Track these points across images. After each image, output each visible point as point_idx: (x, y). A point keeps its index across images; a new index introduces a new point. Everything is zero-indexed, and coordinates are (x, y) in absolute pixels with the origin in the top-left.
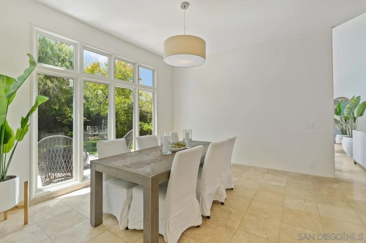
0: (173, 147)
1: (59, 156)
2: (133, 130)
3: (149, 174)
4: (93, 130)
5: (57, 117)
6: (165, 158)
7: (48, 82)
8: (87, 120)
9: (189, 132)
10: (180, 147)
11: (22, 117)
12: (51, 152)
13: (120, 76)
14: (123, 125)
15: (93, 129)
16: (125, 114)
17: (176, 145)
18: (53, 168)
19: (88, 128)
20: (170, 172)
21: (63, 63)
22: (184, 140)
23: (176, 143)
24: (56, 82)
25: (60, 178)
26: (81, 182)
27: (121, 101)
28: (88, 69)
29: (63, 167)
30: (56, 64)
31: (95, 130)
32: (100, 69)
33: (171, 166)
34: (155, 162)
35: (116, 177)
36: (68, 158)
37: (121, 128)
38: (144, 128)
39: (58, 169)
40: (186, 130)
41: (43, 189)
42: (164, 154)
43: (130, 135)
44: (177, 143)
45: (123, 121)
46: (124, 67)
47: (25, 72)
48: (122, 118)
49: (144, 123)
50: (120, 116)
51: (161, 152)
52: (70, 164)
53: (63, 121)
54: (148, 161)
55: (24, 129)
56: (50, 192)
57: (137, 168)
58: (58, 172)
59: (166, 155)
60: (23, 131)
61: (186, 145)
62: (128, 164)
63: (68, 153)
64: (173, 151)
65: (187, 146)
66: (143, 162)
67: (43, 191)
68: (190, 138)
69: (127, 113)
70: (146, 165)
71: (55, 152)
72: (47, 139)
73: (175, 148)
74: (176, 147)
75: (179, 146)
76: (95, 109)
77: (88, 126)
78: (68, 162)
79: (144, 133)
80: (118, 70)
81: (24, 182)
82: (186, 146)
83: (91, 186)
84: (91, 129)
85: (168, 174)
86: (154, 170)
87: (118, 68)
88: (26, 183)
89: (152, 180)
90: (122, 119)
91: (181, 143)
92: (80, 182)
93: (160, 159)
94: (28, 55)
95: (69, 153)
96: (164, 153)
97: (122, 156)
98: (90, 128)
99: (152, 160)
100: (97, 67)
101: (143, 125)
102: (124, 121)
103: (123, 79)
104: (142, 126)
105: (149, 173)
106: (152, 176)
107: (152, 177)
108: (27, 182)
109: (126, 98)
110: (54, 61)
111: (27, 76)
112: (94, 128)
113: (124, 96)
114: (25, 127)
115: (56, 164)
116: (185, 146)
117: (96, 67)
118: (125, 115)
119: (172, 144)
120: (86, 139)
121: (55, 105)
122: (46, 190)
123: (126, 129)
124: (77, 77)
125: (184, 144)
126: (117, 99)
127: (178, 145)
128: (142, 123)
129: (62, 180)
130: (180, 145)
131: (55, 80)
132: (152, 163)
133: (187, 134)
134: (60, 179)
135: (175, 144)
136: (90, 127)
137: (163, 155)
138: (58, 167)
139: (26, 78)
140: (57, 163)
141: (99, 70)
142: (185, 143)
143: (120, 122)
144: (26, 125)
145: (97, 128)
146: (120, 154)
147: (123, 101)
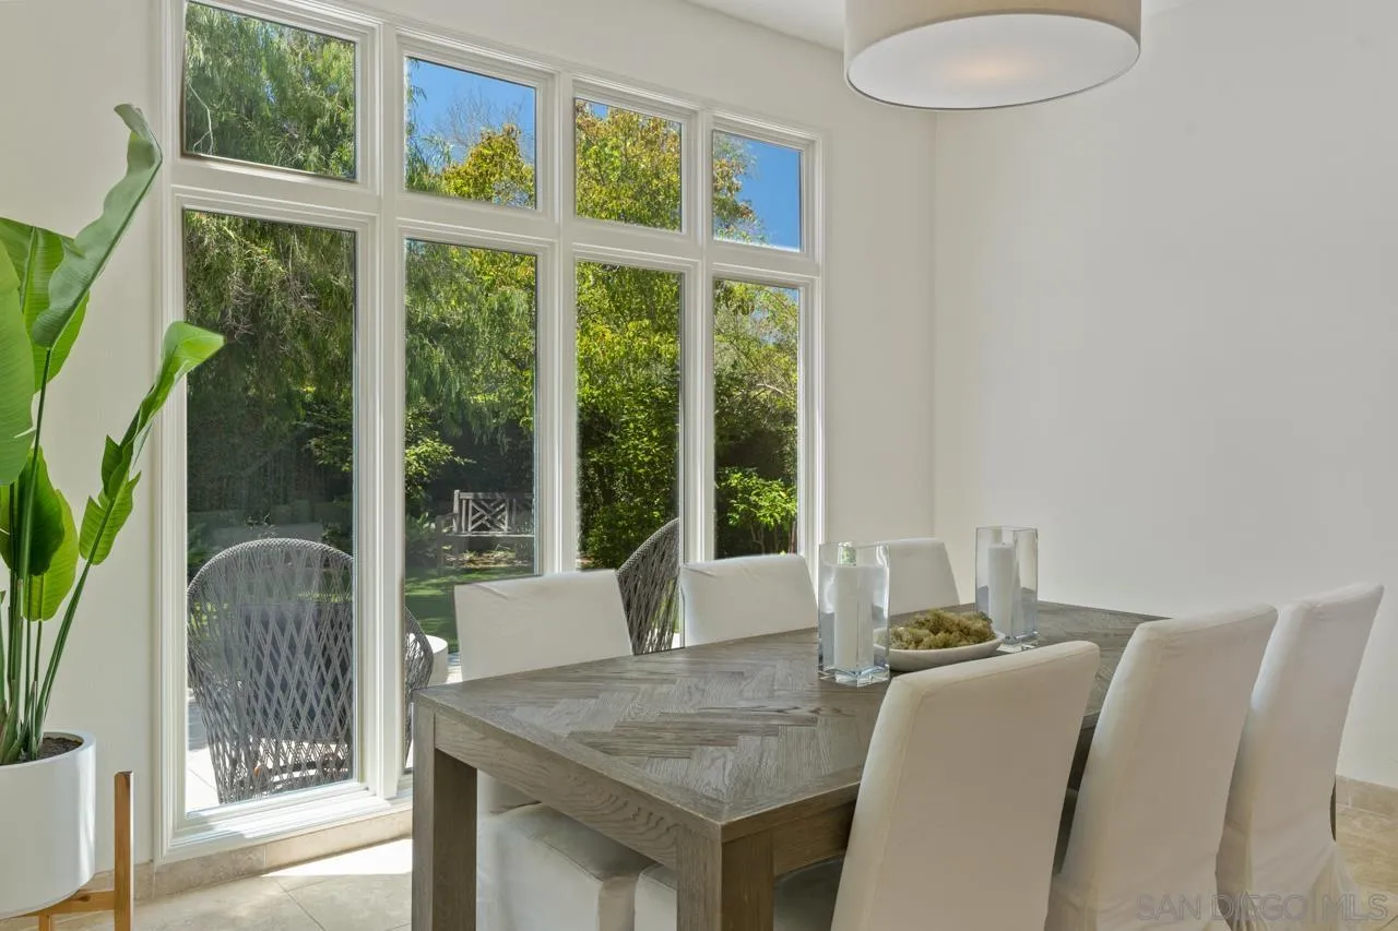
0: (899, 636)
1: (292, 647)
2: (680, 519)
3: (713, 805)
4: (482, 517)
5: (313, 442)
6: (838, 711)
7: (262, 253)
8: (457, 459)
9: (1016, 542)
10: (946, 645)
11: (108, 438)
12: (257, 626)
13: (627, 202)
14: (641, 492)
15: (482, 512)
16: (654, 427)
17: (921, 625)
18: (265, 713)
19: (461, 501)
20: (852, 804)
21: (332, 151)
22: (982, 592)
23: (922, 613)
24: (301, 254)
25: (297, 767)
26: (388, 799)
27: (630, 347)
28: (458, 173)
29: (311, 714)
30: (300, 155)
31: (495, 516)
32: (519, 169)
33: (861, 767)
34: (772, 731)
35: (538, 802)
36: (336, 662)
37: (631, 509)
38: (763, 512)
39: (288, 723)
40: (997, 534)
41: (211, 816)
42: (840, 678)
43: (665, 551)
44: (929, 617)
45: (641, 465)
46: (649, 142)
47: (108, 203)
48: (635, 447)
49: (761, 481)
50: (625, 438)
51: (821, 668)
52: (343, 698)
53: (338, 465)
54: (729, 721)
55: (117, 501)
56: (239, 836)
57: (653, 755)
58: (288, 738)
59: (851, 689)
60: (109, 512)
61: (996, 632)
62: (606, 725)
63: (332, 638)
64: (895, 667)
65: (1001, 636)
66: (699, 720)
67: (211, 828)
68: (1024, 583)
69: (663, 420)
70: (709, 742)
71: (273, 626)
72: (235, 558)
73: (916, 648)
74: (918, 642)
75: (941, 635)
76: (493, 398)
77: (457, 492)
78: (335, 685)
79: (761, 542)
80: (617, 163)
81: (116, 776)
82: (993, 637)
83: (416, 834)
84: (474, 512)
85: (839, 814)
86: (746, 784)
87: (616, 153)
88: (123, 780)
89: (724, 845)
90: (636, 456)
91: (961, 618)
92: (388, 804)
93: (805, 711)
94: (123, 110)
95: (336, 639)
96: (841, 672)
97: (584, 677)
98: (471, 504)
99: (756, 717)
100: (501, 156)
101: (758, 495)
102: (651, 463)
103: (640, 220)
104: (753, 498)
105: (712, 794)
106: (724, 823)
107: (725, 829)
108: (126, 776)
109: (659, 330)
110: (292, 139)
111: (119, 227)
112: (488, 502)
113: (648, 318)
114: (122, 489)
115: (278, 692)
116: (983, 636)
117: (497, 159)
118: (655, 433)
119: (895, 619)
120: (451, 563)
121: (300, 376)
122: (223, 827)
123: (656, 514)
124: (373, 219)
125: (979, 625)
126: (609, 336)
127: (935, 631)
128: (750, 477)
129: (305, 783)
130: (948, 631)
131: (294, 240)
132: (746, 731)
133: (1004, 560)
134: (297, 774)
135: (922, 618)
136: (470, 496)
137: (830, 688)
138: (287, 712)
139: (115, 233)
140: (284, 687)
141: (513, 173)
142: (985, 618)
143: (630, 474)
144: (124, 483)
145: (503, 501)
146: (577, 662)
147: (640, 346)
